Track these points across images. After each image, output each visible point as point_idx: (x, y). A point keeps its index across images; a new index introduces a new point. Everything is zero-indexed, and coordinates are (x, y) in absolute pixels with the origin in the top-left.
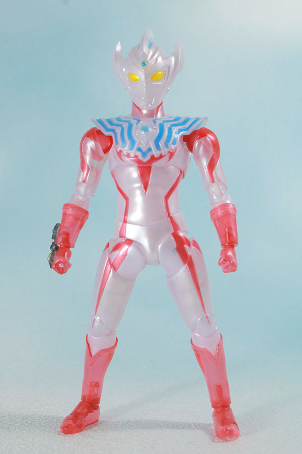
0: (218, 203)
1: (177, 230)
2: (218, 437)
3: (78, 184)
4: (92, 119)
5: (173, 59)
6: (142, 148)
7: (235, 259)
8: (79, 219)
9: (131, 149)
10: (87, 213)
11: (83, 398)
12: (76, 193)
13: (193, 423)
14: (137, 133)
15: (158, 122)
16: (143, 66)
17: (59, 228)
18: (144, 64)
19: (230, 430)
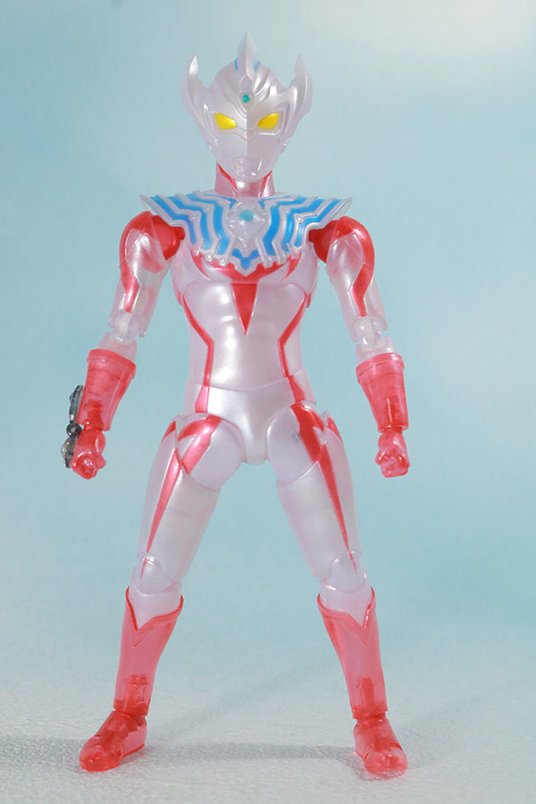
0: (370, 352)
1: (300, 400)
2: (368, 770)
3: (115, 313)
4: (141, 196)
5: (295, 92)
6: (241, 250)
7: (406, 453)
8: (118, 379)
9: (221, 252)
10: (132, 366)
11: (118, 704)
12: (111, 330)
13: (318, 748)
14: (233, 223)
15: (268, 205)
16: (245, 101)
17: (81, 394)
18: (246, 99)
19: (391, 758)
